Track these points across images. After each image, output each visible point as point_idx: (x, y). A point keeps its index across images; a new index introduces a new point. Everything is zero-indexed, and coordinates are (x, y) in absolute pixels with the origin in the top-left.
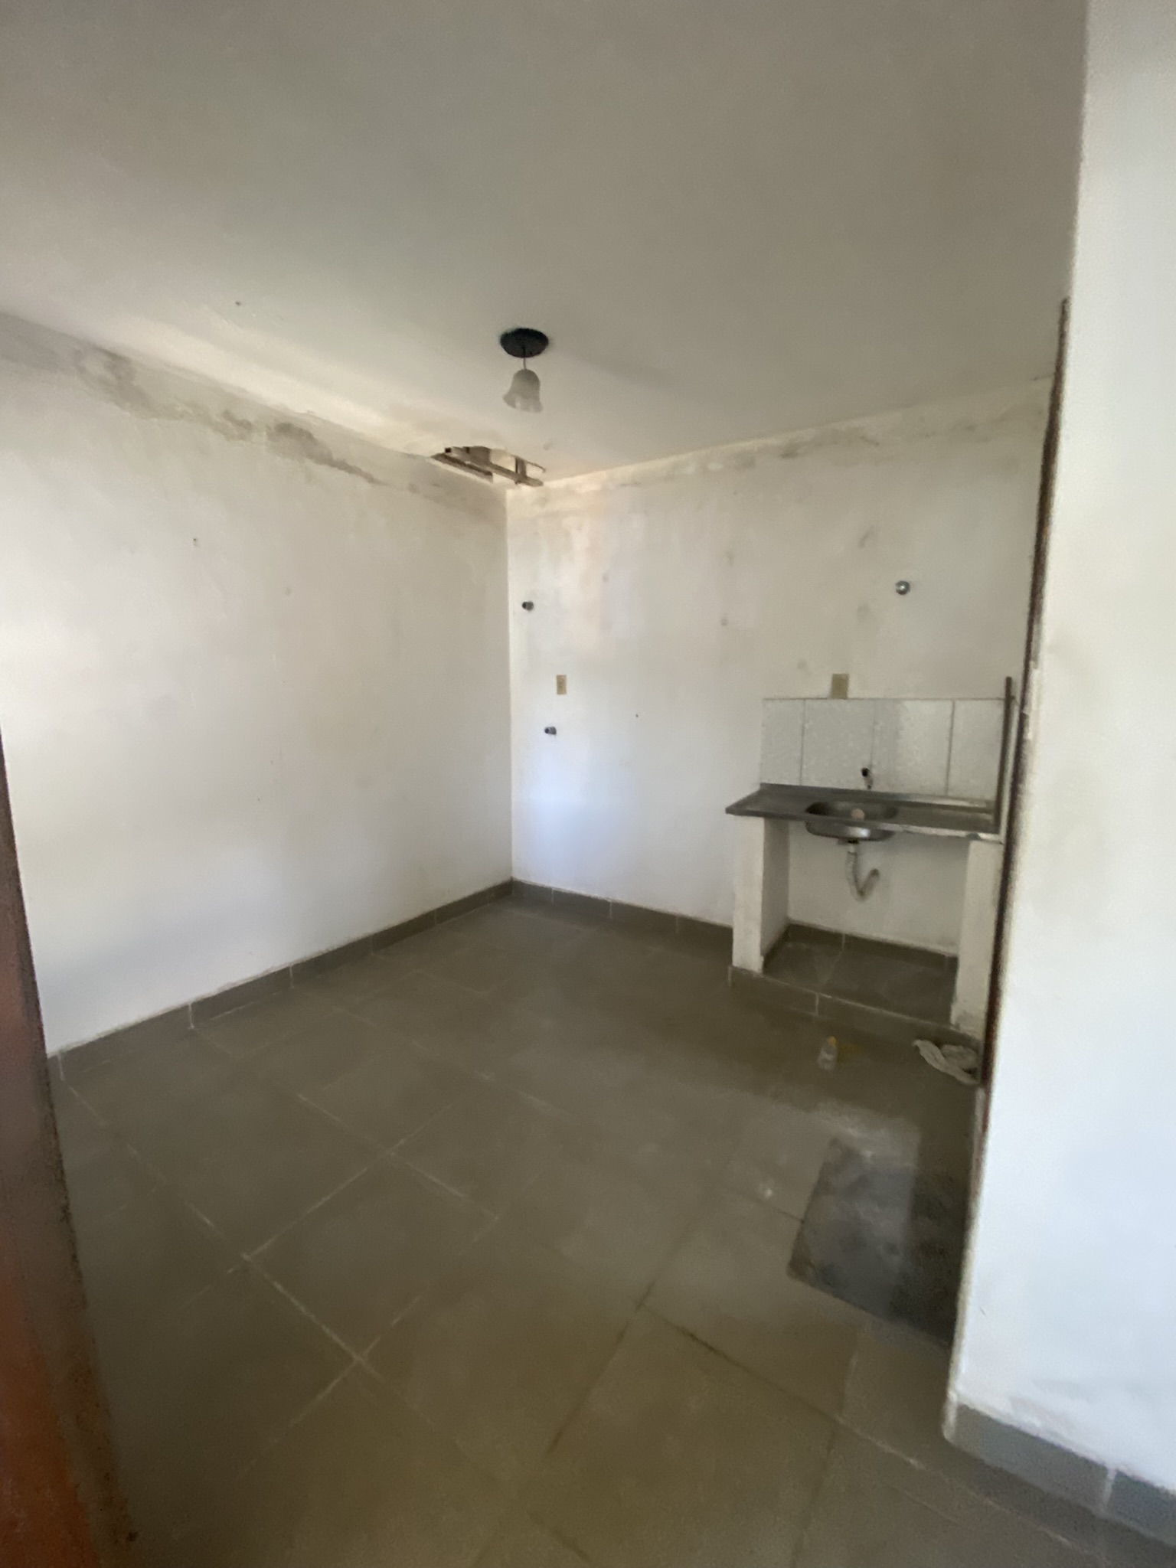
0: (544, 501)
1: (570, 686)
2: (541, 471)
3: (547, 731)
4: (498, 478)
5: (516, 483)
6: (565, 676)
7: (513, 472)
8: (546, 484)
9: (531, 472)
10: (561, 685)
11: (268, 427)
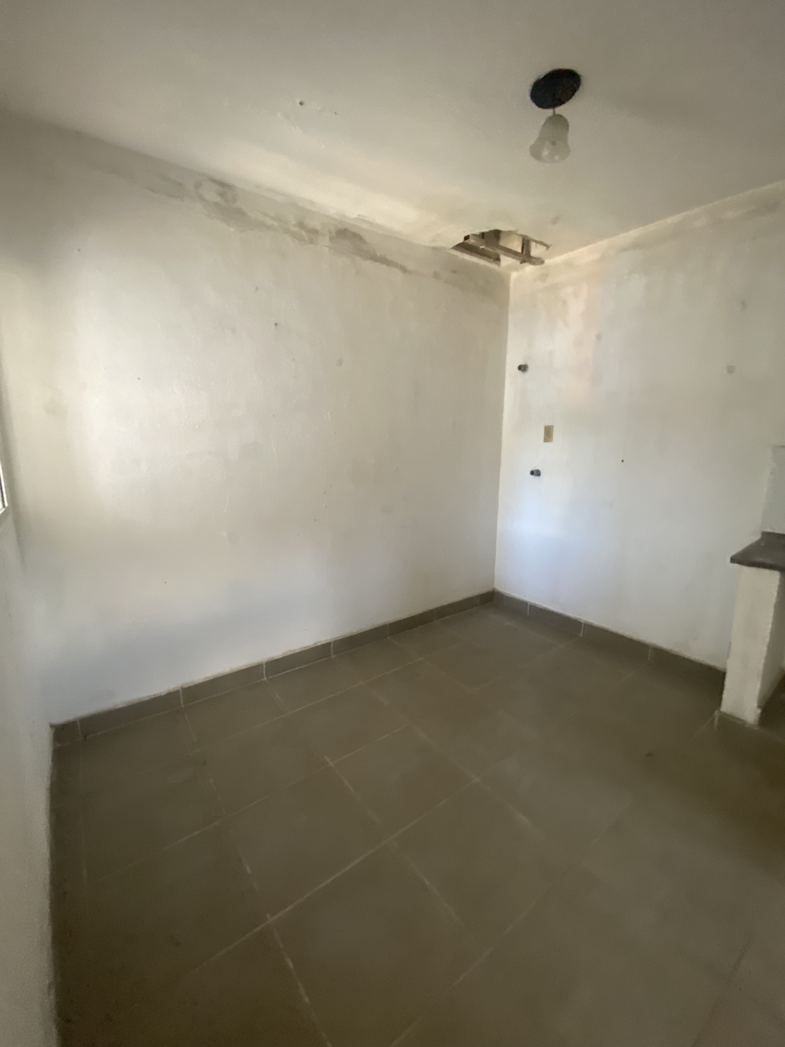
0: (544, 277)
1: (556, 435)
2: (545, 248)
3: (532, 473)
4: (506, 261)
5: (521, 263)
6: (552, 426)
7: (519, 253)
8: (547, 261)
9: (535, 251)
10: (548, 434)
11: (330, 232)
